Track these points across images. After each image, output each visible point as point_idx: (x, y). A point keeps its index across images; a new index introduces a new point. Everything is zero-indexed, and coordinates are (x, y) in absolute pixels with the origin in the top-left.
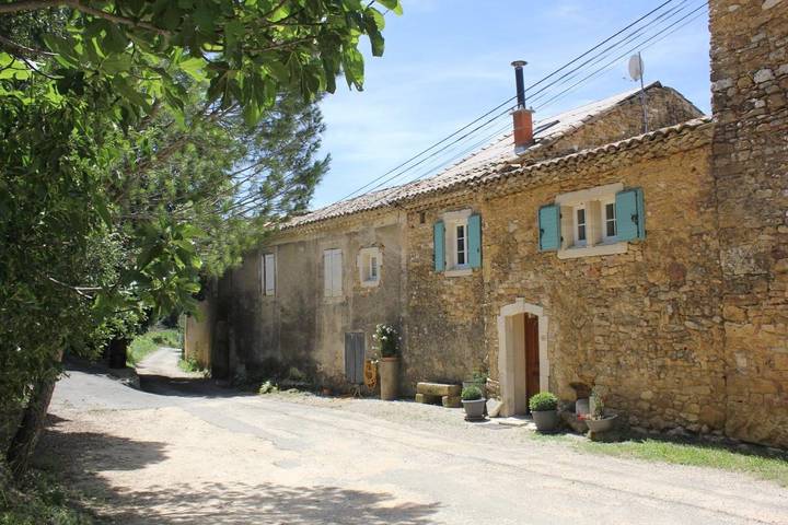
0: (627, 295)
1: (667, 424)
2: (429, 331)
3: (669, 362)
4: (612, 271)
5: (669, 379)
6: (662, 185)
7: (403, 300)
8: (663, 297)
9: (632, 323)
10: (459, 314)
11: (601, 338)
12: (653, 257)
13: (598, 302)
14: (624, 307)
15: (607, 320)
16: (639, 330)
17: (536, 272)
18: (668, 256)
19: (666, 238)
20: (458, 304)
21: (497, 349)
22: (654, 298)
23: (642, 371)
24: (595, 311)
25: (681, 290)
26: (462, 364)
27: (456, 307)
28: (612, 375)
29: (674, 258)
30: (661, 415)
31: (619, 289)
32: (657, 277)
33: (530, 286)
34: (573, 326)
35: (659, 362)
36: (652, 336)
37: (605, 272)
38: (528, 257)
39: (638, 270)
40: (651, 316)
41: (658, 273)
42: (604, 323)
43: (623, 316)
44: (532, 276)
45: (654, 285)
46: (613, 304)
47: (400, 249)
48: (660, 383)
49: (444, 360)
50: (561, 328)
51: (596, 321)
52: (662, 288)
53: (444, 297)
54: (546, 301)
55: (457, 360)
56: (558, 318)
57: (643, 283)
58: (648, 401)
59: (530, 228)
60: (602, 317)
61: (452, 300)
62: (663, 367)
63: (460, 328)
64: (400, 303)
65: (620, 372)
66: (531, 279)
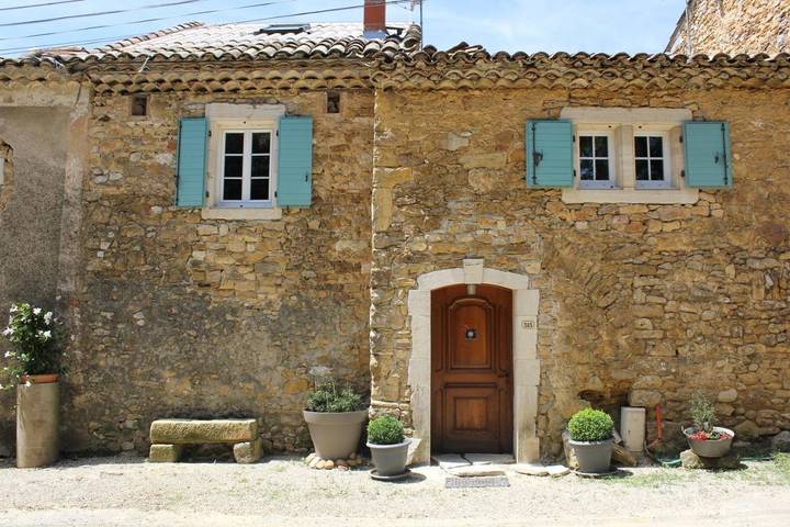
0: (698, 262)
1: (763, 431)
2: (150, 319)
3: (763, 349)
4: (669, 227)
5: (763, 372)
6: (758, 124)
7: (65, 257)
8: (757, 265)
9: (706, 300)
10: (241, 287)
11: (647, 321)
12: (740, 212)
13: (645, 270)
14: (690, 277)
15: (662, 295)
16: (717, 308)
17: (510, 220)
18: (765, 213)
19: (761, 190)
20: (242, 270)
21: (408, 348)
22: (741, 267)
23: (719, 364)
24: (638, 282)
25: (782, 257)
26: (250, 379)
27: (236, 277)
28: (668, 373)
29: (772, 217)
30: (754, 420)
31: (684, 253)
32: (745, 240)
33: (496, 242)
34: (591, 306)
35: (749, 350)
36: (737, 316)
37: (654, 228)
38: (494, 194)
39: (716, 229)
40: (734, 289)
41: (747, 235)
42: (653, 299)
43: (689, 290)
44: (502, 225)
45: (739, 249)
46: (671, 272)
47: (65, 157)
48: (751, 377)
49: (197, 374)
50: (568, 308)
51: (639, 296)
52: (755, 253)
53: (198, 255)
54: (534, 267)
55: (237, 372)
56: (559, 294)
57: (722, 246)
58: (732, 404)
59: (500, 148)
60: (649, 291)
61: (223, 261)
62: (752, 356)
63: (247, 313)
64: (56, 264)
65: (682, 368)
66: (499, 229)
